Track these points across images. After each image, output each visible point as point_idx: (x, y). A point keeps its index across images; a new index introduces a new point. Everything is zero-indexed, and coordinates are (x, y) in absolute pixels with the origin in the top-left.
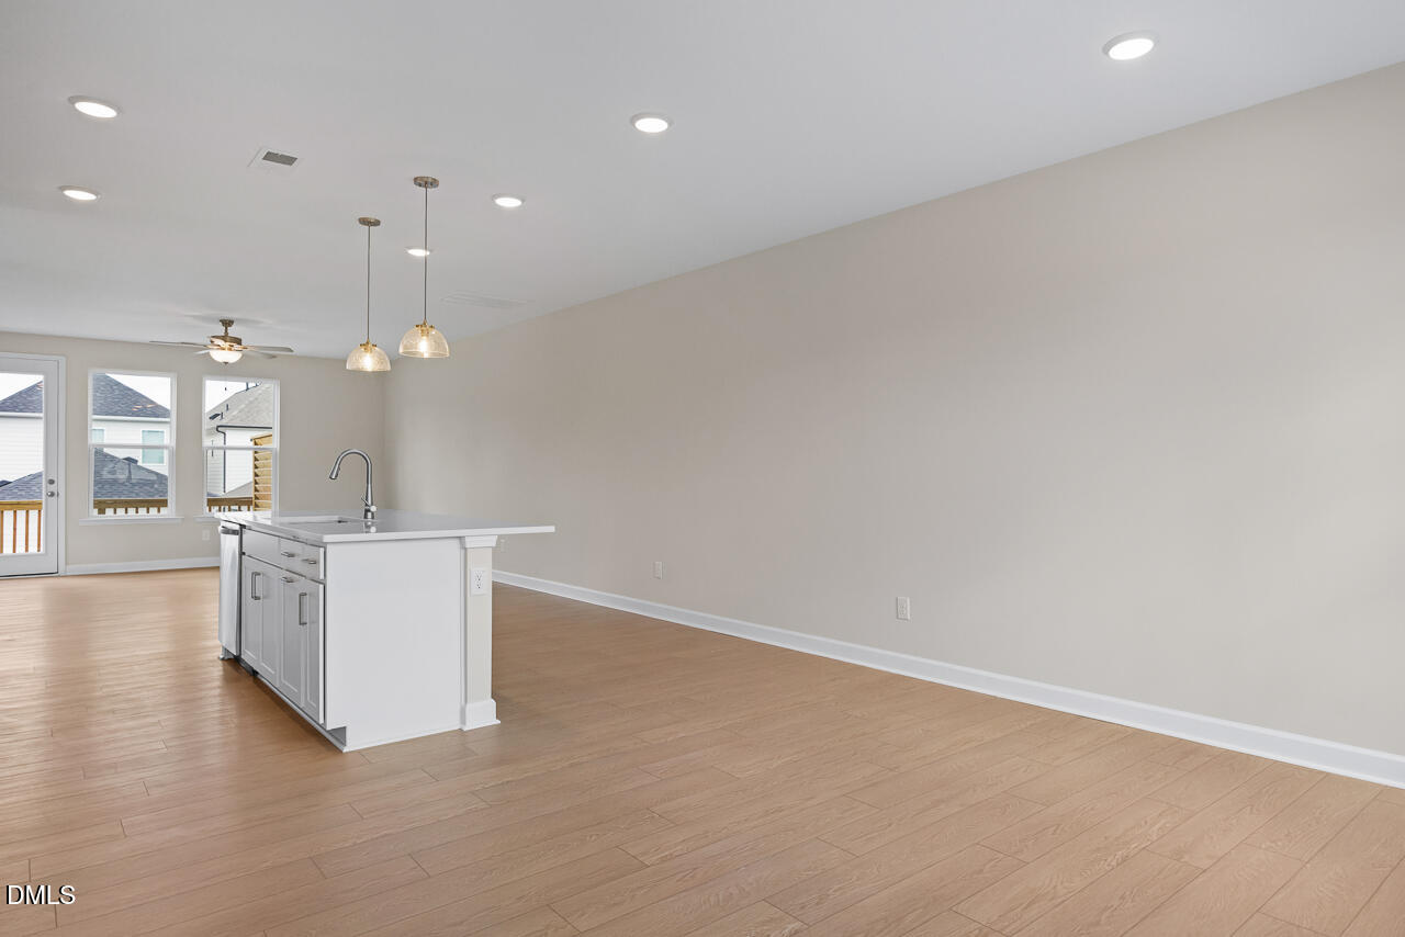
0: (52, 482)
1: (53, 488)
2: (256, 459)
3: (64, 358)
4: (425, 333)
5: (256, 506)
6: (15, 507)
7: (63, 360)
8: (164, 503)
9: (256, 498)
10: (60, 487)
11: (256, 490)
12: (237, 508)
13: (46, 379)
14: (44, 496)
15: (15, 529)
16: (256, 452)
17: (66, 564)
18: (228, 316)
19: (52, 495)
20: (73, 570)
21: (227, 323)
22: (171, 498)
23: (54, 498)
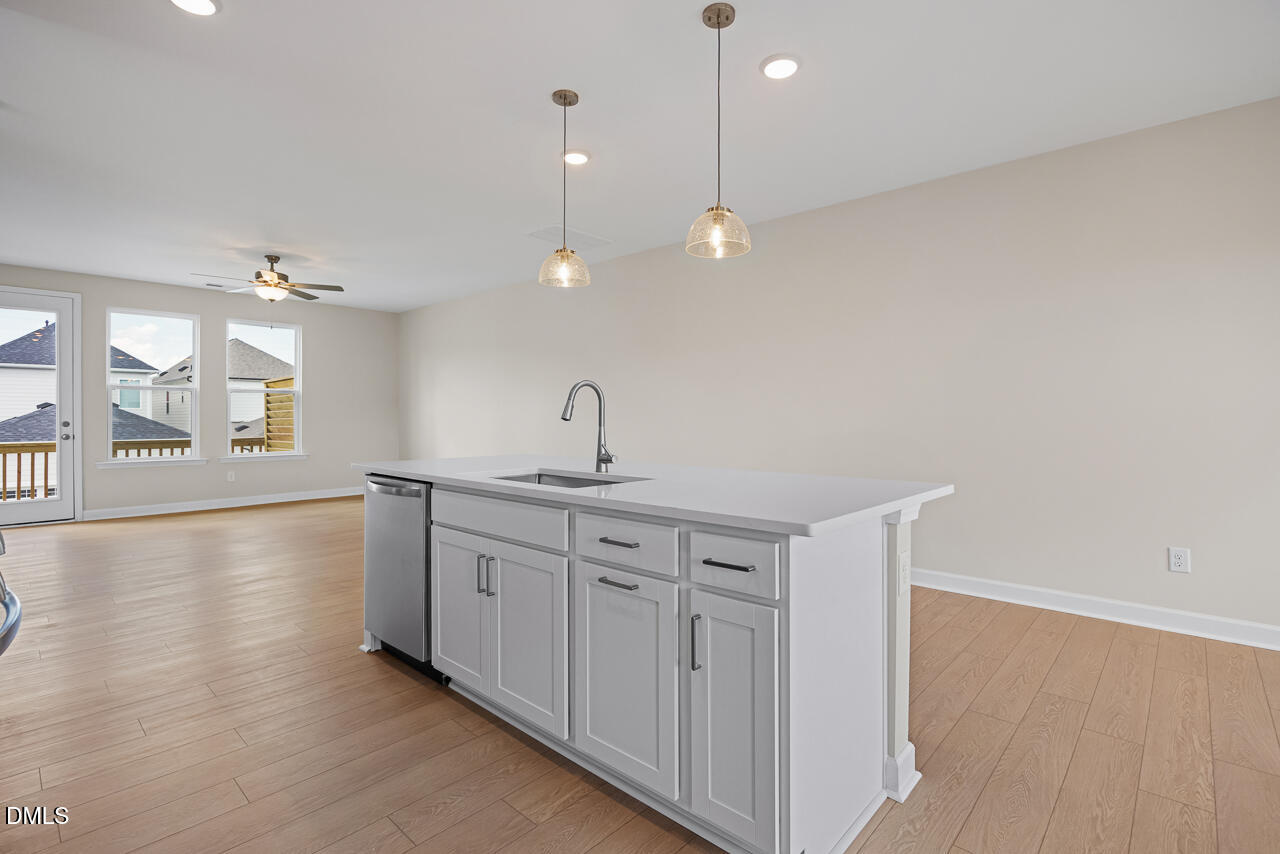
0: (66, 424)
1: (67, 430)
2: (268, 402)
3: (79, 295)
4: (718, 218)
5: (269, 445)
6: (19, 450)
7: (78, 297)
8: (188, 444)
9: (269, 438)
10: (76, 429)
11: (268, 431)
12: (249, 447)
13: (60, 318)
14: (58, 436)
15: (19, 472)
16: (268, 395)
17: (84, 509)
18: (275, 250)
19: (67, 437)
20: (90, 515)
21: (273, 259)
22: (195, 440)
23: (70, 441)
